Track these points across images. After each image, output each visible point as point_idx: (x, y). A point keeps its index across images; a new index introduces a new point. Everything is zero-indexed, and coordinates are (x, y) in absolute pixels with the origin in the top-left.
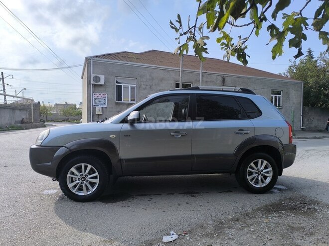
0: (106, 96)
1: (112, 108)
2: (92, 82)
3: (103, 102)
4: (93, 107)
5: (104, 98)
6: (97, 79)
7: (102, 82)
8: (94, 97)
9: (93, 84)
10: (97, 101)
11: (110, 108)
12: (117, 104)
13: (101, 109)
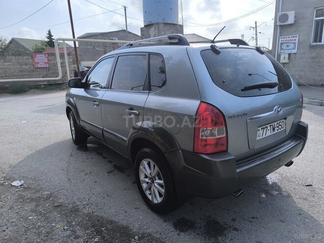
0: (297, 39)
1: (304, 53)
2: (279, 23)
3: (292, 46)
4: (278, 54)
5: (294, 42)
6: (284, 17)
7: (291, 20)
8: (280, 42)
9: (280, 26)
10: (284, 46)
11: (301, 54)
12: (312, 47)
13: (287, 56)
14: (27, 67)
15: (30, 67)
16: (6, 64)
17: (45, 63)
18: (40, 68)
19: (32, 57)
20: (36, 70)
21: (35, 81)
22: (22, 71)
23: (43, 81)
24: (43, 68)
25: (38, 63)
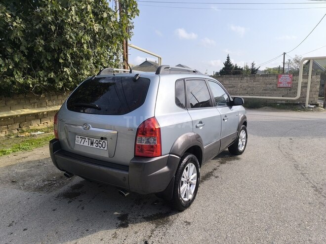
14: (271, 86)
15: (273, 87)
16: (255, 83)
17: (288, 83)
18: (282, 87)
19: (277, 77)
20: (278, 89)
21: (275, 100)
22: (265, 90)
23: (282, 100)
24: (285, 87)
25: (281, 83)
